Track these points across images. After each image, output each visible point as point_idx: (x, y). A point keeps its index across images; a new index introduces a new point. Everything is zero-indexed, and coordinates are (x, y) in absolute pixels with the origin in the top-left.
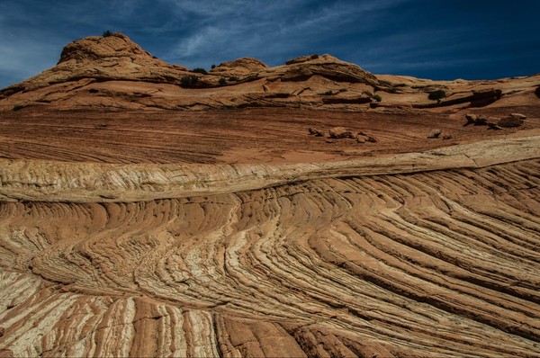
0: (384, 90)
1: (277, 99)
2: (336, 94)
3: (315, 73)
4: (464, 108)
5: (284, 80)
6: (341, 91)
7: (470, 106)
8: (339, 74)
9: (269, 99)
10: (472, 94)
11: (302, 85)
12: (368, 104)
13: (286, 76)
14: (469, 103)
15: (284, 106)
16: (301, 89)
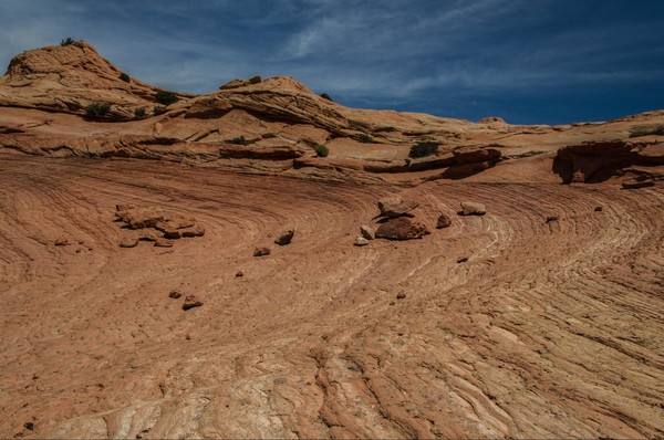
0: (352, 137)
1: (154, 147)
2: (253, 142)
3: (236, 107)
4: (432, 179)
5: (189, 116)
6: (265, 137)
7: (444, 176)
8: (269, 108)
9: (141, 147)
10: (452, 155)
11: (211, 124)
12: (289, 162)
13: (192, 111)
14: (443, 170)
15: (159, 159)
16: (205, 131)
